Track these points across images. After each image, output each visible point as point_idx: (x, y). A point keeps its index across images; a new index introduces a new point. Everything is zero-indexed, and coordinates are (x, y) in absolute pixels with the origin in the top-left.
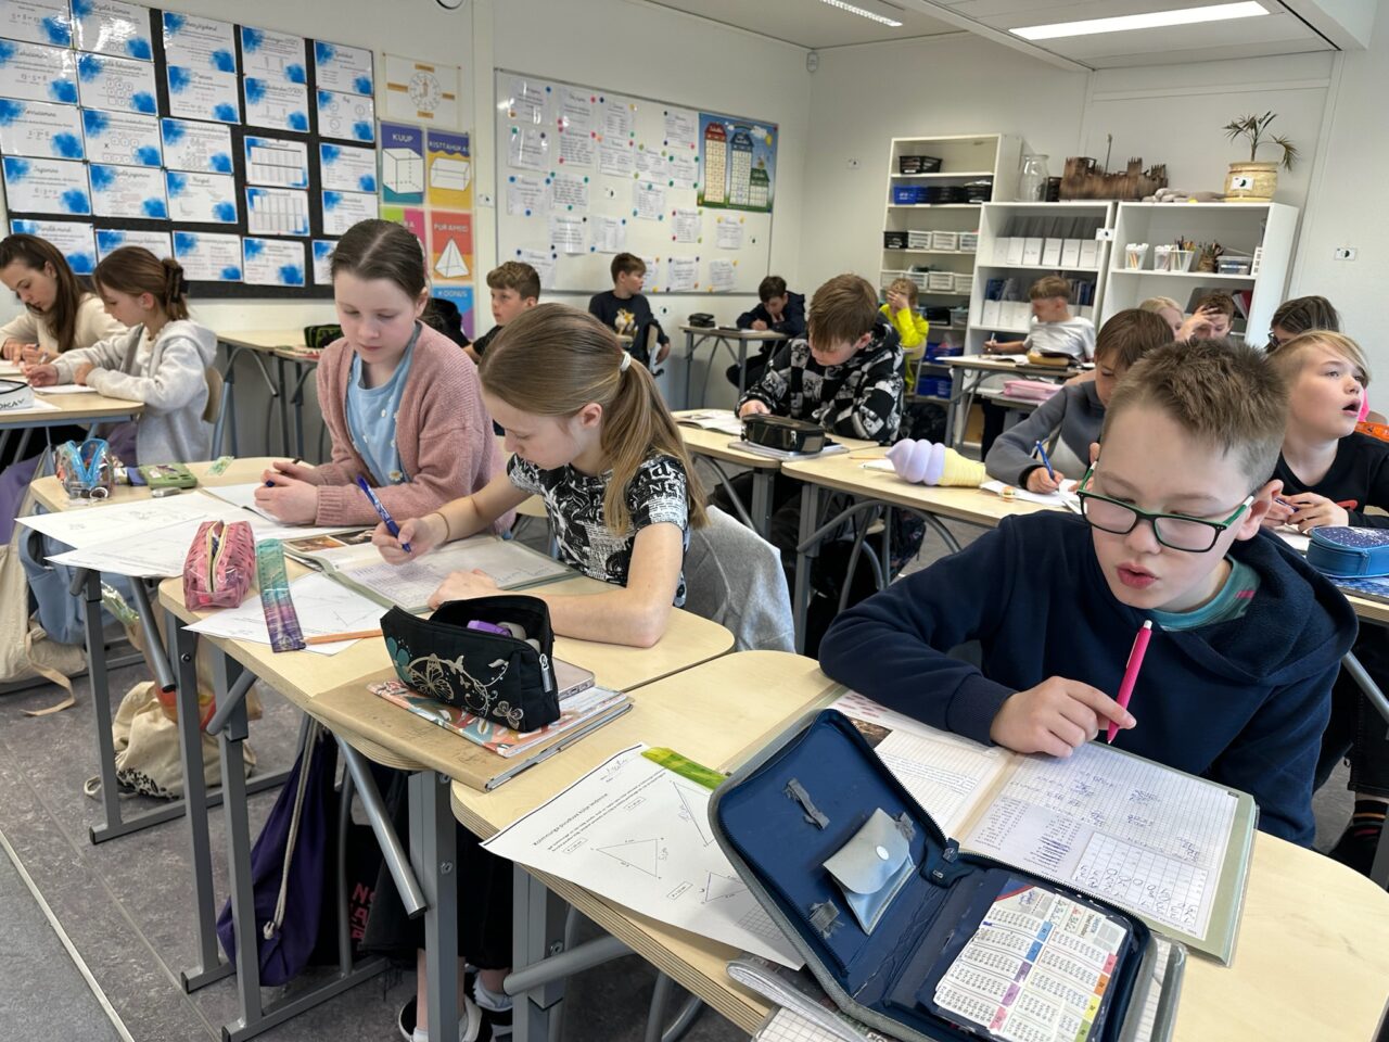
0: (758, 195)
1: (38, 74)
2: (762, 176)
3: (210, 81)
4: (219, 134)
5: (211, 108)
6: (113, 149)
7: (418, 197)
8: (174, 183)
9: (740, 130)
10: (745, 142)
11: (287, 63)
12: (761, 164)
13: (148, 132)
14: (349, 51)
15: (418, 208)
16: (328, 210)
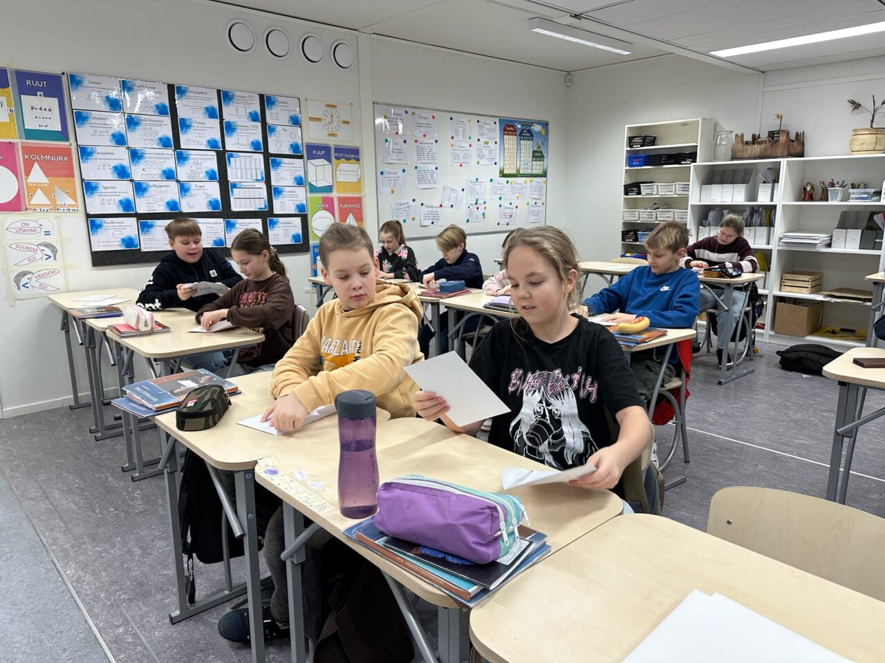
0: (537, 167)
1: (103, 129)
2: (539, 155)
3: (203, 125)
4: (209, 157)
5: (204, 141)
6: (147, 171)
7: (329, 189)
8: (184, 189)
9: (524, 127)
10: (528, 135)
11: (249, 110)
12: (539, 147)
13: (168, 159)
14: (285, 100)
15: (330, 195)
16: (276, 199)
